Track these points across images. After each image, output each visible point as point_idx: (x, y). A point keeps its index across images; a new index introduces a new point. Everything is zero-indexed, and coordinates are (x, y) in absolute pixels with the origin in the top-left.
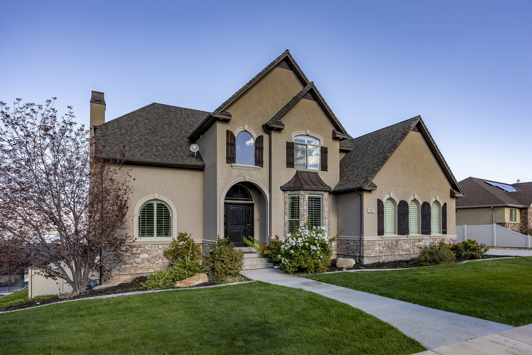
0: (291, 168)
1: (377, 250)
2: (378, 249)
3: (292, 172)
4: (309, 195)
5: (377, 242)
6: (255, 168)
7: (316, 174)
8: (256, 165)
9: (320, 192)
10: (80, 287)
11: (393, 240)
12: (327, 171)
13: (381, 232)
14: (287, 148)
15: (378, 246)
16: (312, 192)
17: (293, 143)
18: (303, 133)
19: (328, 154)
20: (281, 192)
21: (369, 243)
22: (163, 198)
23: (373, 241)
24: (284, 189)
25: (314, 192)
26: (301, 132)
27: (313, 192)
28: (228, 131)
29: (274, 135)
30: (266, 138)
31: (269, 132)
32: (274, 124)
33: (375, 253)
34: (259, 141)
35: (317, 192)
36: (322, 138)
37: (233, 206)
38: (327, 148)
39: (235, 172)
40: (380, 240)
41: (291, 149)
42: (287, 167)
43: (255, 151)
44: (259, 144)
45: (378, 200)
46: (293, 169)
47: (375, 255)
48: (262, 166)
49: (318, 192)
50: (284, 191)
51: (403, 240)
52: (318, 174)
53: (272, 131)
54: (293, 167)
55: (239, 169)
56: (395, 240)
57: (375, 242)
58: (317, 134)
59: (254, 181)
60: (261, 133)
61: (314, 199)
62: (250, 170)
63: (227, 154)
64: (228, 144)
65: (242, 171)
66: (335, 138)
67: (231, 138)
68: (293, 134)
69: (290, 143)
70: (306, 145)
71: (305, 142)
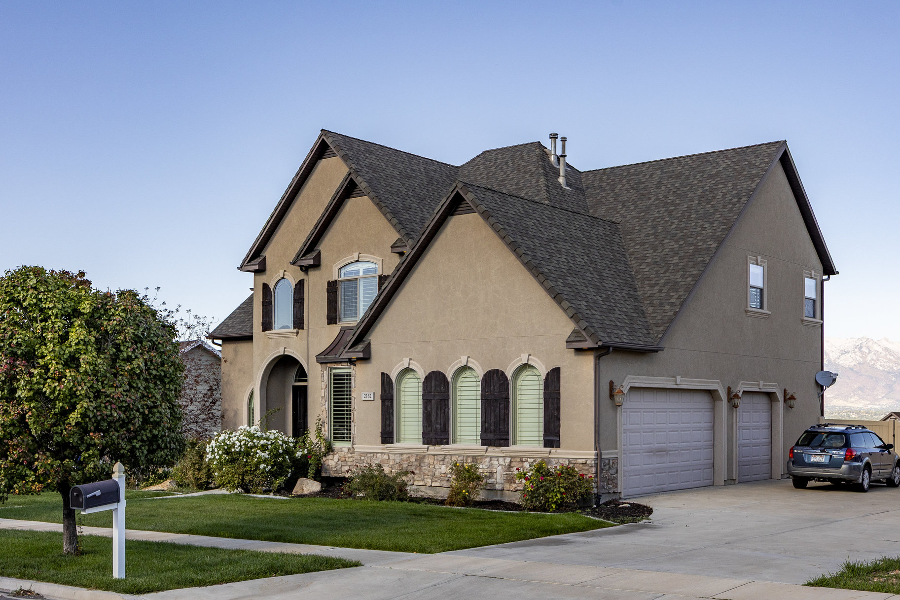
0: (334, 325)
3: (336, 329)
4: (331, 372)
5: (379, 455)
6: (292, 333)
8: (294, 328)
9: (345, 364)
11: (412, 455)
13: (387, 436)
14: (328, 292)
17: (336, 281)
18: (350, 258)
21: (363, 458)
23: (372, 455)
26: (348, 259)
27: (334, 364)
28: (264, 286)
29: (312, 275)
30: (307, 279)
31: (305, 272)
34: (300, 287)
35: (340, 365)
36: (379, 259)
39: (272, 342)
40: (385, 453)
41: (332, 292)
42: (329, 323)
43: (294, 305)
44: (299, 294)
45: (383, 374)
46: (337, 325)
48: (303, 328)
49: (343, 364)
51: (434, 455)
53: (309, 270)
54: (336, 323)
55: (276, 338)
56: (417, 455)
57: (375, 457)
58: (373, 254)
59: (291, 352)
60: (301, 275)
62: (288, 337)
63: (263, 318)
64: (263, 304)
65: (279, 340)
67: (267, 295)
68: (336, 266)
69: (332, 282)
70: (356, 280)
71: (359, 273)
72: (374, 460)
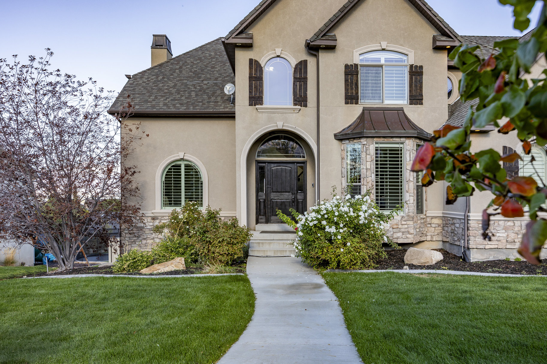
0: (354, 105)
1: (502, 238)
2: (505, 235)
3: (356, 111)
4: (377, 146)
5: (501, 223)
6: (294, 109)
7: (400, 110)
8: (295, 104)
9: (397, 140)
10: (66, 263)
12: (422, 104)
14: (346, 74)
15: (504, 231)
16: (381, 140)
17: (356, 65)
18: (374, 47)
19: (424, 77)
20: (336, 142)
22: (190, 157)
24: (341, 137)
25: (386, 140)
26: (371, 47)
27: (383, 139)
28: (251, 61)
29: (323, 56)
30: (311, 62)
31: (314, 53)
32: (318, 41)
33: (497, 243)
34: (301, 68)
35: (391, 140)
36: (411, 52)
37: (276, 165)
38: (421, 67)
39: (263, 117)
40: (508, 221)
41: (352, 75)
42: (347, 103)
43: (294, 84)
44: (300, 73)
45: (505, 147)
46: (357, 105)
47: (496, 246)
48: (306, 106)
49: (394, 139)
50: (341, 140)
52: (403, 110)
53: (320, 51)
54: (357, 103)
55: (267, 113)
57: (496, 224)
58: (402, 45)
59: (292, 128)
60: (304, 56)
61: (390, 150)
62: (286, 113)
63: (250, 92)
64: (251, 78)
65: (273, 115)
66: (437, 49)
67: (256, 70)
68: (356, 52)
69: (352, 65)
70: (381, 66)
71: (380, 61)
72: (496, 227)
